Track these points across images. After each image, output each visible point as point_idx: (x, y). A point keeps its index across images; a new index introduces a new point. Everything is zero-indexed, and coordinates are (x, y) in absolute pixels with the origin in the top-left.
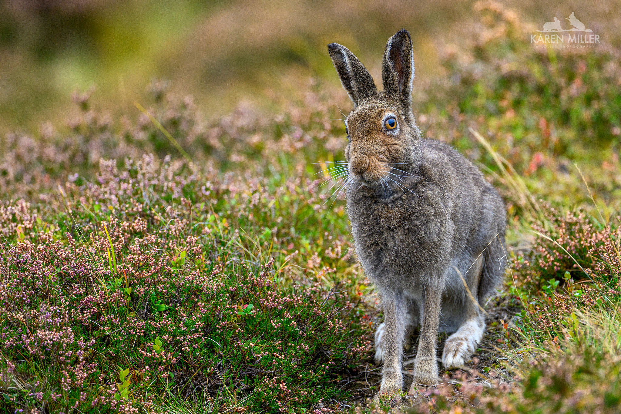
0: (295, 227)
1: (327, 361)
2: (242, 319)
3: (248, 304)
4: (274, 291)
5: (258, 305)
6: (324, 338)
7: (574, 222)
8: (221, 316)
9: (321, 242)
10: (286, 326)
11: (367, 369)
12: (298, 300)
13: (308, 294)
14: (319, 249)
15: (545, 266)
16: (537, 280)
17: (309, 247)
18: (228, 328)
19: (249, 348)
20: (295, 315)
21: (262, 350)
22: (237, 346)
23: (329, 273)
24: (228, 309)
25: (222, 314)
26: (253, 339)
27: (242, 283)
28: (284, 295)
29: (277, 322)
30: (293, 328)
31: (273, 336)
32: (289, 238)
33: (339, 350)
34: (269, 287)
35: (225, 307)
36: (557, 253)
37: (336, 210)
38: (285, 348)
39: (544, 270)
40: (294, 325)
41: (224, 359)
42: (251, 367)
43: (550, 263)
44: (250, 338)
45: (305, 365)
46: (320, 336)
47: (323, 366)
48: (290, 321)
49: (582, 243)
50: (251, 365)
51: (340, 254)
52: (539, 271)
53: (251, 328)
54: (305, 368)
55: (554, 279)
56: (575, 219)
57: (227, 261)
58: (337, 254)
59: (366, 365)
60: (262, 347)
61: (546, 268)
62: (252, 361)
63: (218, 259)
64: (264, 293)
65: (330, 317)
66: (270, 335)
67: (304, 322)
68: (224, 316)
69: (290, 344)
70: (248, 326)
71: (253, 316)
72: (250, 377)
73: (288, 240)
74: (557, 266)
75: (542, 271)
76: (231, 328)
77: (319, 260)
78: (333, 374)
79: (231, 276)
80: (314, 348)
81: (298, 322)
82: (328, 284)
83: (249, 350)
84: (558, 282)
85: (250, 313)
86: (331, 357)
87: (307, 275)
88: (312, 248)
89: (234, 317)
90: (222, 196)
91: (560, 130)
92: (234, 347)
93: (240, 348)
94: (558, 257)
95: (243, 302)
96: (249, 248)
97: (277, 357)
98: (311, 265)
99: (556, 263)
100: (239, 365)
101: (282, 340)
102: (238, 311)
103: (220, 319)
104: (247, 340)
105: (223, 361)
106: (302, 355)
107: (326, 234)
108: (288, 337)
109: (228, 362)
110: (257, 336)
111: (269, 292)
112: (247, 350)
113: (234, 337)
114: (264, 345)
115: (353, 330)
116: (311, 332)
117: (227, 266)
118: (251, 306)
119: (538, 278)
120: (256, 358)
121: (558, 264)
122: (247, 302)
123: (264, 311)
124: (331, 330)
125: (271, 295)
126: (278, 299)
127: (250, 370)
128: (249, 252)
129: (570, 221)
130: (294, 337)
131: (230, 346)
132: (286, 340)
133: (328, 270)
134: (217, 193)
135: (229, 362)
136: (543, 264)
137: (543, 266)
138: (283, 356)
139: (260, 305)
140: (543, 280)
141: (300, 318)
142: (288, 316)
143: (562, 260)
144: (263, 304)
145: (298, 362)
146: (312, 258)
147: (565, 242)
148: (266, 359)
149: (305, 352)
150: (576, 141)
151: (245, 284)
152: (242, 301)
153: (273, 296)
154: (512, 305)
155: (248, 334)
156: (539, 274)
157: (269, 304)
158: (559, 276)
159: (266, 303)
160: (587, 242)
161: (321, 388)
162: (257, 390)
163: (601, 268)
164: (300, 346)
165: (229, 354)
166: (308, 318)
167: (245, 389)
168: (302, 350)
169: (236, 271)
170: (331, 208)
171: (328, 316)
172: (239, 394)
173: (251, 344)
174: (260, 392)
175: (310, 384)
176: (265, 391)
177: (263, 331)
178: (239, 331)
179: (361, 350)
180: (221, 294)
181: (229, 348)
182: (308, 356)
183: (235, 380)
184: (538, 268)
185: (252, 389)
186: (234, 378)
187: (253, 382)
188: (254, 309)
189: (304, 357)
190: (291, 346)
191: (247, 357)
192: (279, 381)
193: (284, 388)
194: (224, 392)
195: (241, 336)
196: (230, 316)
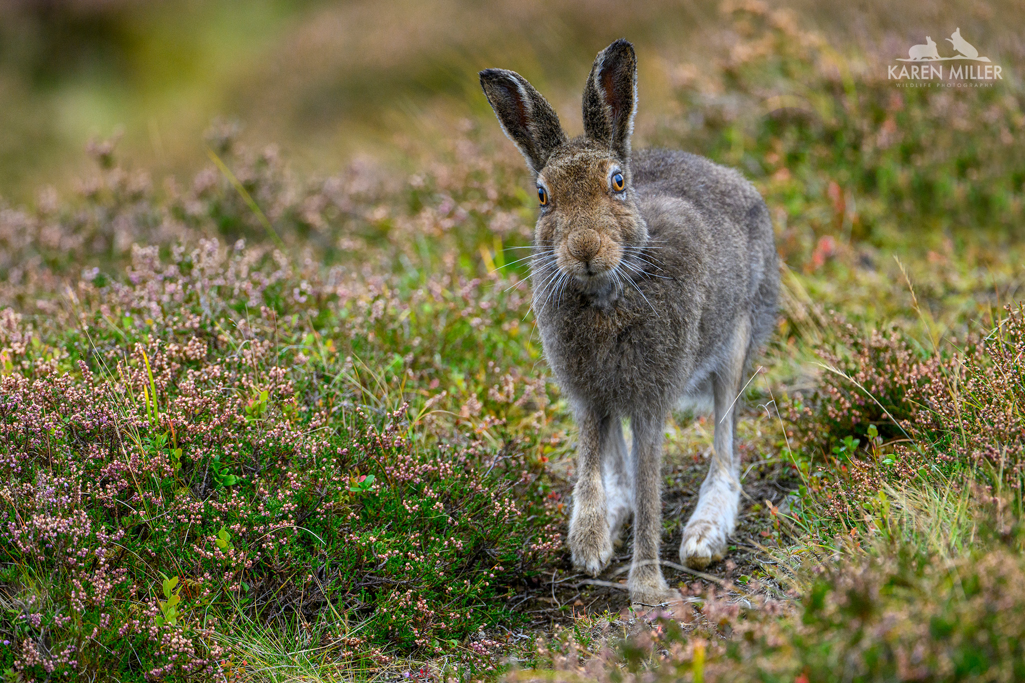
0: (442, 352)
1: (491, 565)
2: (357, 498)
3: (366, 474)
4: (408, 454)
5: (383, 477)
6: (487, 528)
7: (883, 346)
8: (323, 494)
9: (482, 377)
10: (427, 510)
11: (555, 579)
12: (446, 469)
13: (462, 459)
14: (480, 389)
15: (837, 416)
16: (824, 438)
17: (463, 386)
18: (334, 513)
20: (441, 493)
21: (389, 547)
22: (349, 542)
23: (494, 427)
24: (335, 483)
25: (325, 490)
26: (374, 530)
27: (358, 441)
28: (424, 460)
29: (413, 504)
30: (438, 513)
31: (406, 525)
32: (432, 371)
33: (511, 547)
34: (400, 449)
35: (330, 479)
36: (857, 396)
37: (506, 326)
38: (425, 545)
39: (836, 423)
40: (439, 508)
41: (328, 561)
42: (371, 574)
43: (845, 411)
44: (370, 528)
45: (457, 572)
46: (480, 526)
47: (485, 573)
48: (433, 501)
49: (896, 379)
50: (371, 570)
51: (512, 396)
52: (828, 424)
53: (372, 512)
54: (457, 576)
55: (851, 437)
56: (885, 341)
57: (333, 406)
58: (508, 396)
59: (552, 572)
60: (388, 542)
61: (839, 420)
62: (372, 565)
63: (320, 403)
64: (392, 457)
65: (497, 495)
66: (401, 524)
67: (455, 503)
68: (328, 494)
69: (433, 538)
70: (366, 510)
71: (374, 494)
72: (370, 590)
73: (430, 374)
74: (856, 416)
75: (832, 424)
76: (339, 513)
77: (478, 405)
78: (501, 585)
79: (339, 431)
80: (471, 544)
81: (446, 503)
82: (494, 443)
83: (368, 547)
84: (857, 441)
85: (370, 489)
86: (498, 559)
87: (460, 430)
88: (468, 387)
89: (344, 495)
90: (326, 303)
91: (861, 201)
92: (344, 543)
93: (353, 544)
94: (858, 403)
95: (358, 472)
96: (369, 387)
97: (413, 559)
98: (466, 414)
99: (854, 411)
100: (352, 571)
101: (420, 532)
102: (351, 485)
103: (322, 499)
104: (364, 531)
105: (327, 564)
106: (453, 555)
107: (491, 363)
108: (430, 527)
109: (334, 566)
110: (381, 525)
111: (400, 456)
112: (365, 547)
113: (345, 526)
114: (392, 540)
115: (532, 517)
116: (466, 519)
117: (333, 415)
118: (371, 478)
119: (825, 435)
120: (379, 561)
121: (858, 413)
122: (365, 472)
123: (392, 485)
124: (498, 516)
125: (403, 461)
126: (415, 466)
127: (370, 579)
128: (369, 393)
129: (877, 345)
130: (439, 527)
131: (338, 542)
132: (426, 532)
133: (493, 421)
134: (319, 299)
135: (336, 567)
136: (833, 412)
137: (833, 416)
138: (422, 557)
139: (385, 477)
140: (833, 439)
141: (450, 496)
142: (431, 493)
143: (863, 407)
144: (390, 474)
145: (445, 566)
146: (468, 402)
147: (868, 378)
148: (395, 561)
149: (457, 551)
150: (886, 218)
151: (361, 443)
152: (357, 470)
153: (407, 463)
154: (785, 477)
155: (366, 522)
156: (827, 428)
157: (400, 474)
158: (859, 432)
159: (395, 473)
160: (903, 378)
161: (482, 608)
162: (380, 611)
163: (926, 419)
164: (449, 541)
165: (336, 553)
166: (461, 498)
167: (361, 610)
168: (453, 548)
169: (347, 422)
170: (498, 322)
171: (493, 495)
172: (352, 617)
173: (371, 538)
174: (385, 615)
175: (464, 601)
176: (393, 612)
177: (391, 517)
178: (353, 518)
179: (545, 548)
180: (325, 459)
181: (336, 545)
182: (461, 557)
183: (346, 595)
184: (826, 419)
185: (372, 610)
186: (344, 592)
187: (374, 598)
188: (377, 483)
189: (455, 559)
190: (434, 542)
191: (365, 558)
192: (415, 597)
193: (423, 607)
194: (328, 614)
195: (355, 526)
196: (338, 494)
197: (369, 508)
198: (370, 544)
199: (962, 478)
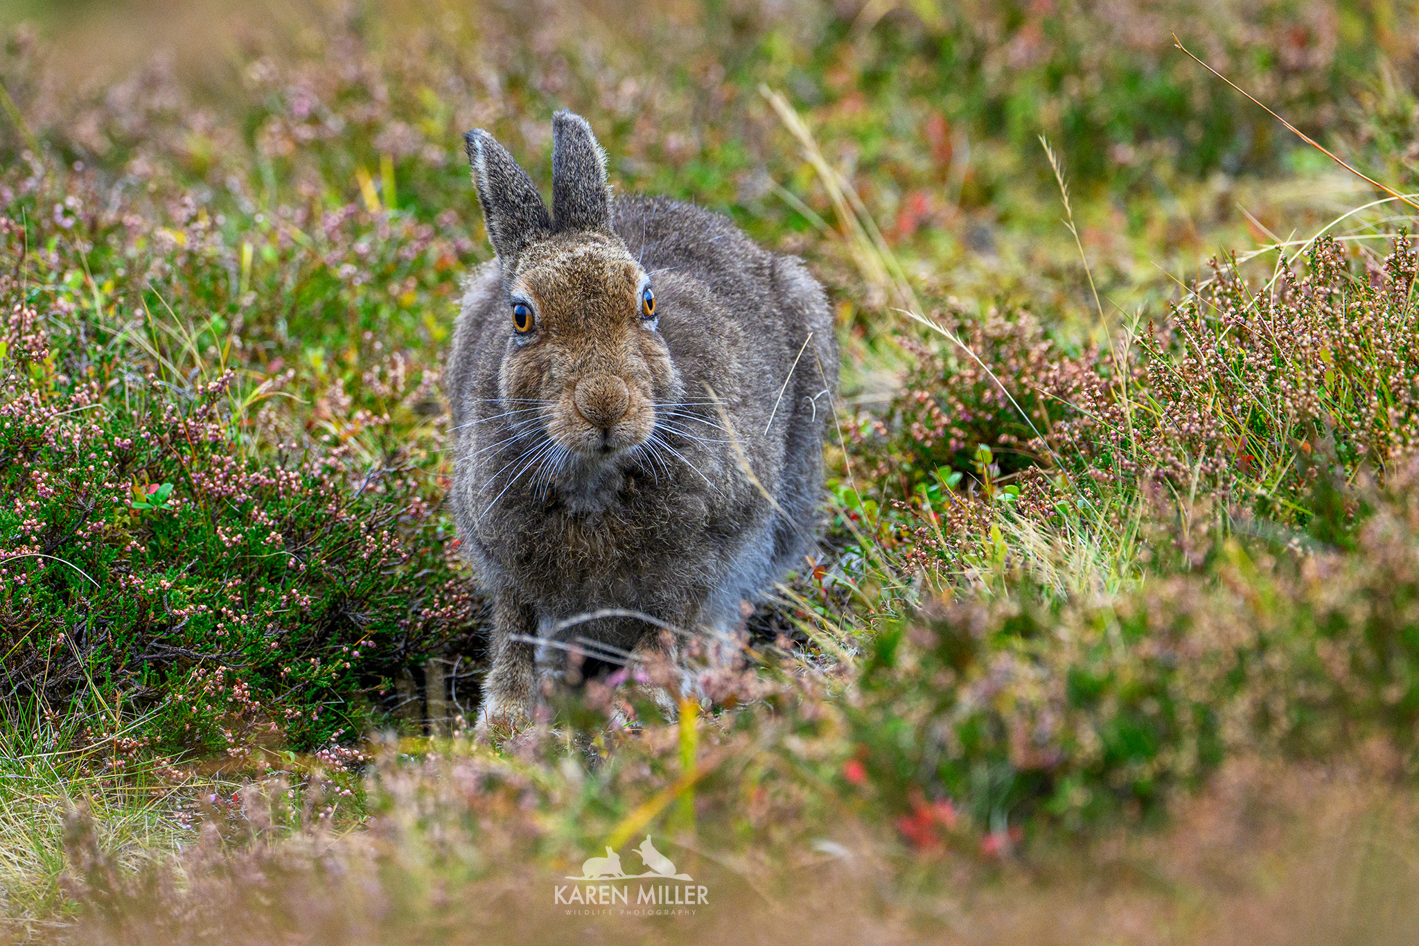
0: (289, 319)
1: (355, 638)
2: (143, 520)
3: (161, 483)
4: (229, 454)
5: (185, 488)
6: (352, 579)
7: (1006, 335)
8: (89, 507)
9: (352, 357)
10: (254, 544)
11: (458, 671)
12: (289, 480)
13: (316, 473)
14: (349, 375)
15: (927, 437)
16: (905, 473)
17: (322, 367)
18: (106, 541)
19: (159, 592)
20: (279, 518)
21: (192, 601)
22: (127, 587)
23: (370, 428)
24: (109, 490)
25: (92, 500)
26: (168, 572)
27: (148, 429)
28: (253, 467)
29: (233, 534)
30: (272, 549)
31: (221, 567)
32: (271, 344)
33: (390, 611)
34: (216, 445)
35: (100, 484)
36: (960, 407)
37: (395, 288)
38: (251, 598)
39: (923, 449)
40: (275, 541)
41: (92, 617)
42: (161, 641)
43: (940, 430)
44: (161, 569)
45: (301, 647)
46: (340, 574)
47: (345, 649)
48: (265, 530)
49: (1024, 380)
50: (161, 635)
51: (401, 388)
52: (912, 450)
53: (165, 543)
54: (298, 655)
55: (947, 468)
56: (1009, 326)
57: (111, 378)
58: (394, 387)
59: (454, 660)
60: (190, 592)
61: (928, 444)
62: (162, 627)
63: (91, 371)
64: (202, 458)
65: (370, 527)
66: (212, 564)
67: (302, 539)
68: (96, 507)
69: (262, 590)
70: (157, 539)
71: (172, 514)
72: (158, 665)
73: (268, 351)
74: (958, 439)
75: (918, 450)
76: (114, 542)
77: (346, 401)
78: (371, 673)
79: (120, 415)
80: (324, 603)
81: (288, 534)
82: (366, 457)
83: (157, 597)
84: (958, 476)
85: (164, 507)
86: (366, 628)
87: (313, 435)
88: (329, 371)
89: (122, 514)
90: (105, 237)
91: (979, 147)
92: (119, 589)
93: (133, 591)
94: (961, 418)
95: (147, 480)
96: (170, 357)
97: (229, 619)
98: (326, 410)
99: (954, 430)
100: (129, 635)
101: (243, 578)
102: (134, 499)
103: (86, 515)
104: (153, 572)
105: (89, 621)
106: (293, 619)
107: (368, 336)
108: (259, 573)
109: (101, 625)
110: (179, 565)
111: (215, 457)
112: (152, 596)
113: (121, 564)
114: (196, 589)
115: (425, 571)
116: (319, 561)
117: (110, 392)
118: (167, 488)
119: (906, 467)
120: (173, 620)
121: (960, 433)
122: (157, 479)
123: (201, 503)
124: (369, 560)
125: (220, 465)
126: (239, 474)
127: (159, 649)
128: (170, 365)
129: (996, 333)
130: (274, 572)
131: (110, 587)
132: (252, 581)
133: (368, 419)
134: (94, 227)
135: (104, 627)
136: (921, 432)
137: (921, 437)
138: (244, 616)
139: (190, 489)
140: (919, 474)
141: (293, 525)
142: (263, 518)
143: (970, 424)
144: (199, 486)
145: (282, 635)
146: (327, 393)
147: (981, 378)
148: (199, 623)
149: (302, 614)
150: (1016, 178)
151: (153, 433)
152: (145, 476)
153: (226, 467)
154: (838, 531)
155: (157, 559)
156: (911, 458)
157: (215, 485)
158: (962, 462)
159: (208, 484)
160: (1036, 380)
161: (338, 707)
162: (173, 699)
163: (1072, 435)
164: (290, 595)
165: (105, 605)
166: (312, 529)
167: (141, 698)
168: (295, 606)
169: (132, 405)
170: (382, 279)
171: (363, 525)
172: (127, 708)
173: (163, 582)
174: (180, 704)
175: (309, 694)
176: (193, 703)
177: (196, 552)
178: (134, 549)
179: (444, 615)
180: (93, 455)
181: (106, 592)
182: (307, 622)
183: (118, 671)
184: (910, 443)
185: (160, 698)
186: (114, 668)
187: (164, 679)
188: (176, 497)
189: (298, 624)
190: (265, 597)
191: (152, 614)
192: (230, 681)
193: (243, 695)
194: (86, 699)
195: (139, 562)
196: (112, 511)
197: (161, 537)
198: (161, 592)
199: (1126, 511)
